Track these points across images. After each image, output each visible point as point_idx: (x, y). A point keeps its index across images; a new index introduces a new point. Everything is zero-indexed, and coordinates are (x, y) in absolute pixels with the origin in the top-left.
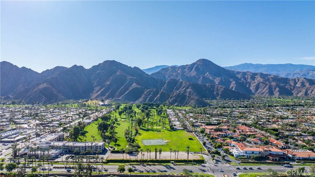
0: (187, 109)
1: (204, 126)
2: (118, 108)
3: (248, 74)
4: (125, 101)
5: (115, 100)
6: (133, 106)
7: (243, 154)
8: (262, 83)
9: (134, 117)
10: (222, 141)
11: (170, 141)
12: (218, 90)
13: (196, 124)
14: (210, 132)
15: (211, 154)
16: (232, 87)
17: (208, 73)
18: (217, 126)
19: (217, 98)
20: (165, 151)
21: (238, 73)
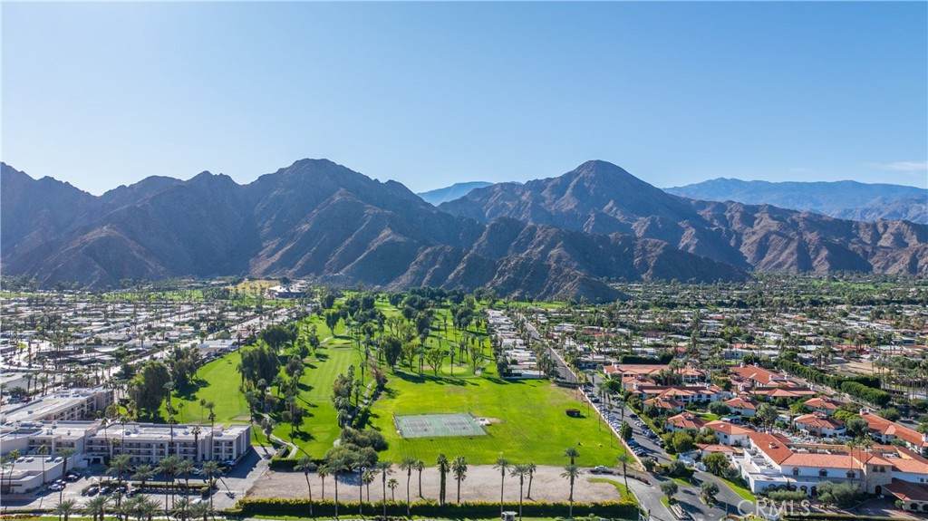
0: (552, 310)
1: (616, 367)
2: (329, 302)
3: (731, 209)
4: (354, 282)
5: (325, 280)
6: (378, 297)
7: (785, 480)
8: (776, 233)
9: (377, 335)
10: (692, 426)
11: (498, 421)
12: (644, 251)
13: (586, 359)
14: (641, 388)
15: (656, 476)
16: (687, 246)
17: (611, 204)
18: (666, 368)
19: (644, 276)
20: (480, 461)
21: (703, 204)
